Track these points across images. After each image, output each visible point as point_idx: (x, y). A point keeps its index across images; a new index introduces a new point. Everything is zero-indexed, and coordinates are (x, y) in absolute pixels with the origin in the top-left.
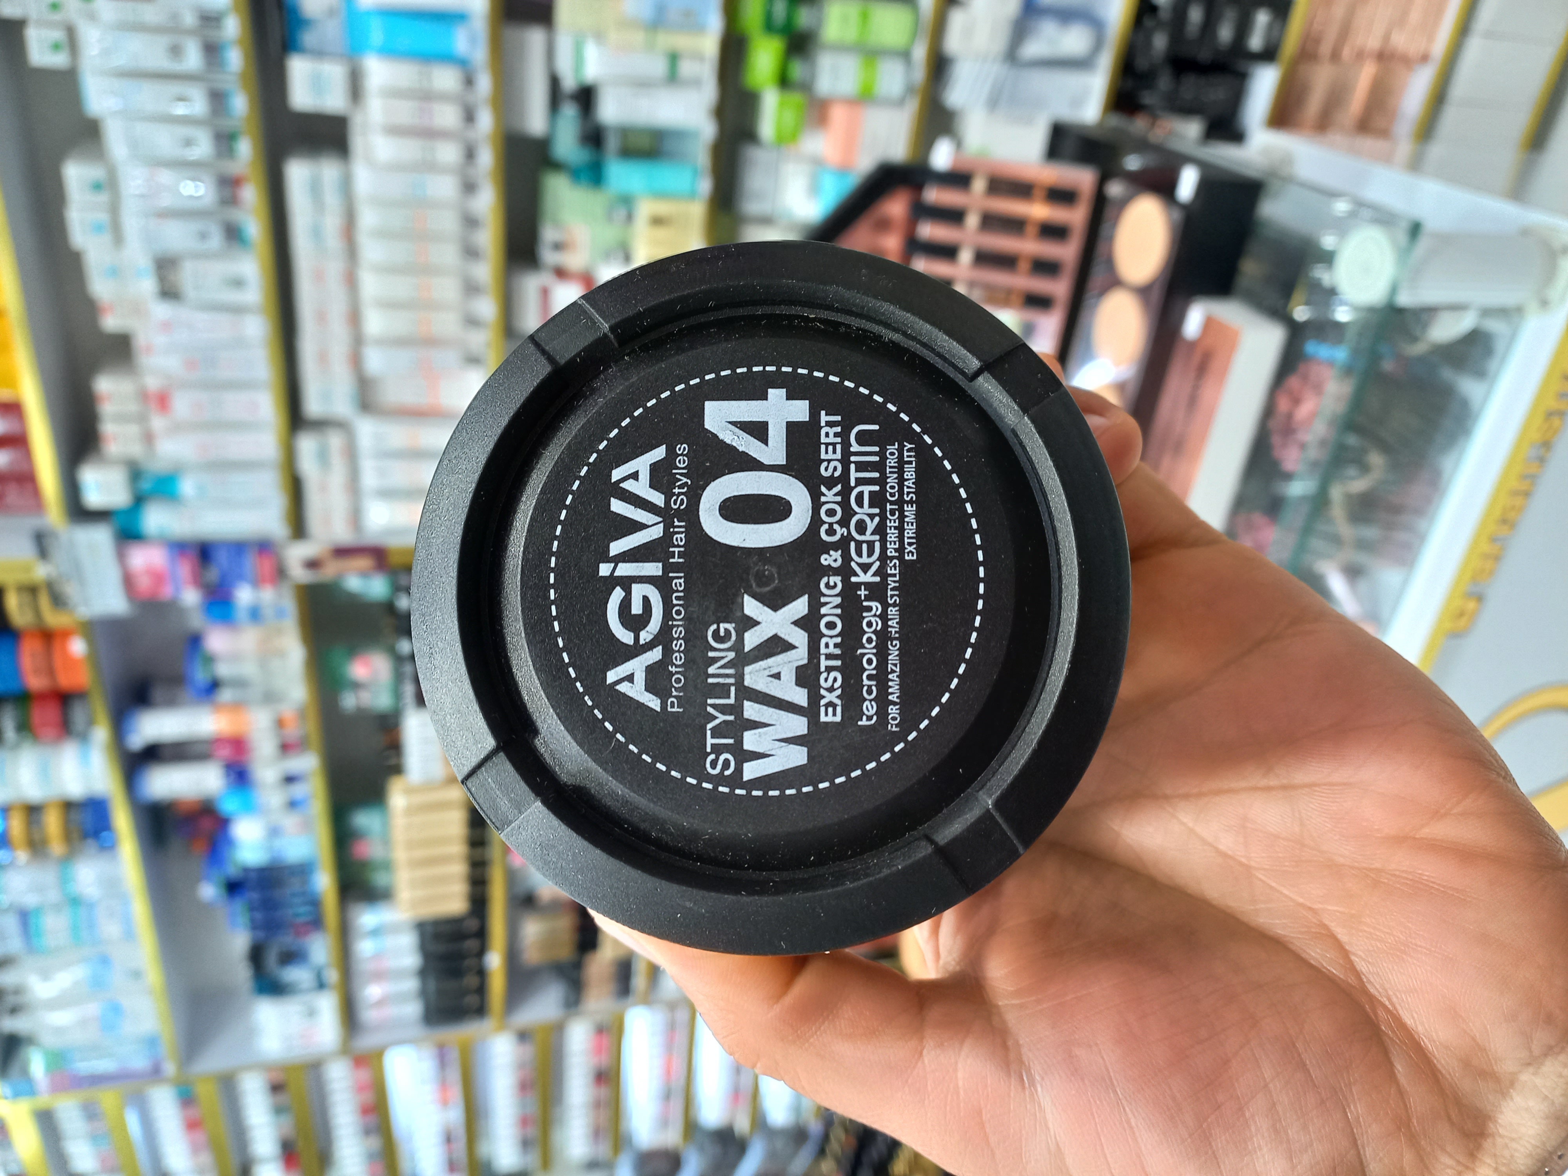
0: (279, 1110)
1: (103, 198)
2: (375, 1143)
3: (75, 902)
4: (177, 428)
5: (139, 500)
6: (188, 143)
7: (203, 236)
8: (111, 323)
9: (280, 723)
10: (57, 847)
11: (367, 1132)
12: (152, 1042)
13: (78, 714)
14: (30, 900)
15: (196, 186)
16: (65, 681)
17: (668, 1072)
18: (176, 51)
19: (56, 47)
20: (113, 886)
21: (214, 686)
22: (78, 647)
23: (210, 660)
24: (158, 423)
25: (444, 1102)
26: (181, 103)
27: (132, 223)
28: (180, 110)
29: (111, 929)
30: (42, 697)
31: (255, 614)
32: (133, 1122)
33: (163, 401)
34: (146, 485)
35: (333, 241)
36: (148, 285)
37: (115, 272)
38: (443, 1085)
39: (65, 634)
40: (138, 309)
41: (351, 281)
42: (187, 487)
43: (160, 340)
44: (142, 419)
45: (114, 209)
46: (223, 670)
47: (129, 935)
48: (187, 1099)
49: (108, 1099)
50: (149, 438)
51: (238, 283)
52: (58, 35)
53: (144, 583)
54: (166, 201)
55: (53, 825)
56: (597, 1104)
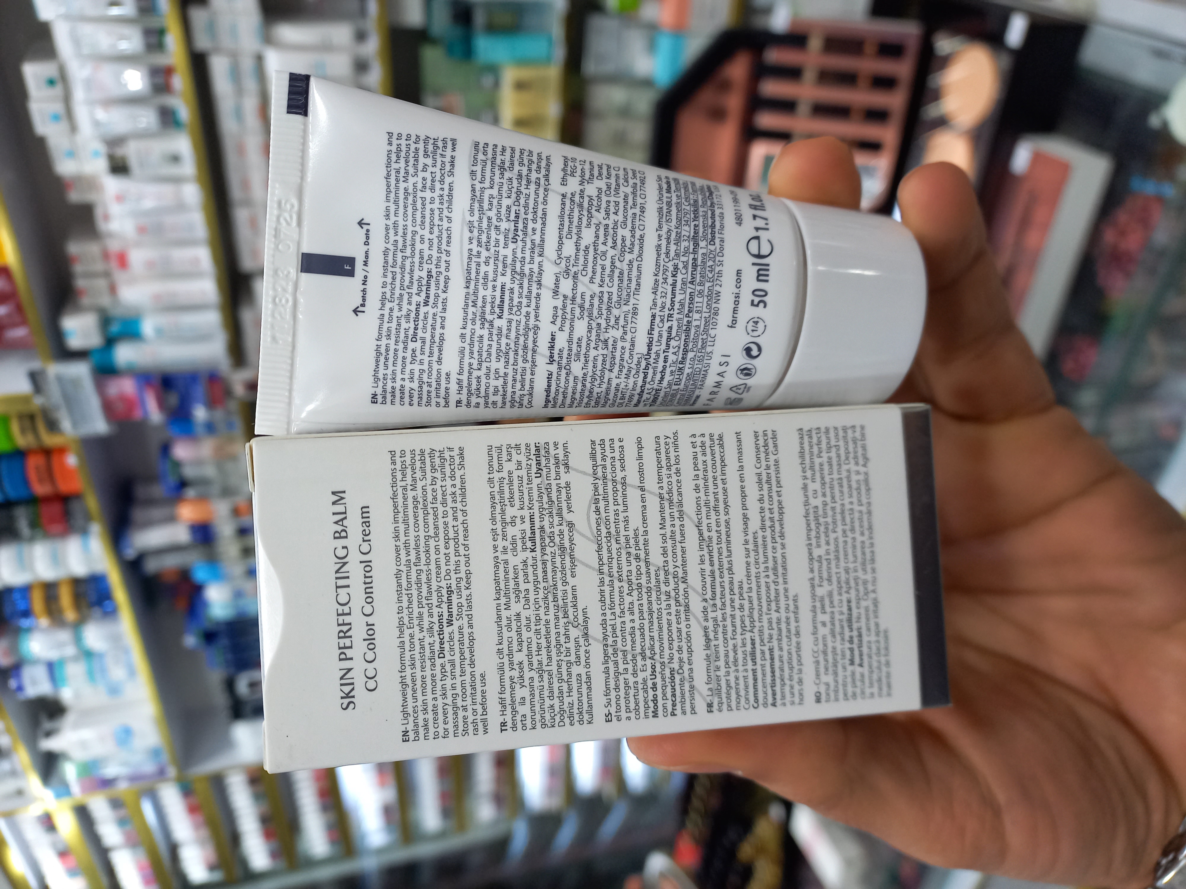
0: (258, 797)
1: (58, 90)
2: (331, 817)
4: (135, 279)
5: (110, 342)
8: (74, 196)
9: (237, 512)
10: (70, 615)
11: (324, 809)
12: (155, 753)
13: (76, 512)
14: (52, 655)
15: (135, 75)
16: (64, 487)
21: (183, 484)
22: (72, 460)
23: (177, 465)
24: (119, 276)
25: (382, 783)
26: (115, 7)
27: (82, 112)
28: (116, 12)
29: (118, 673)
30: (47, 500)
31: (210, 428)
32: (148, 809)
33: (121, 259)
34: (115, 329)
35: (252, 119)
36: (100, 164)
37: (72, 154)
38: (381, 772)
39: (61, 451)
40: (96, 186)
42: (148, 327)
43: (115, 209)
44: (107, 274)
45: (67, 100)
46: (189, 472)
48: (187, 791)
50: (113, 289)
51: (175, 159)
53: (120, 407)
54: (112, 91)
55: (65, 598)
56: (498, 781)
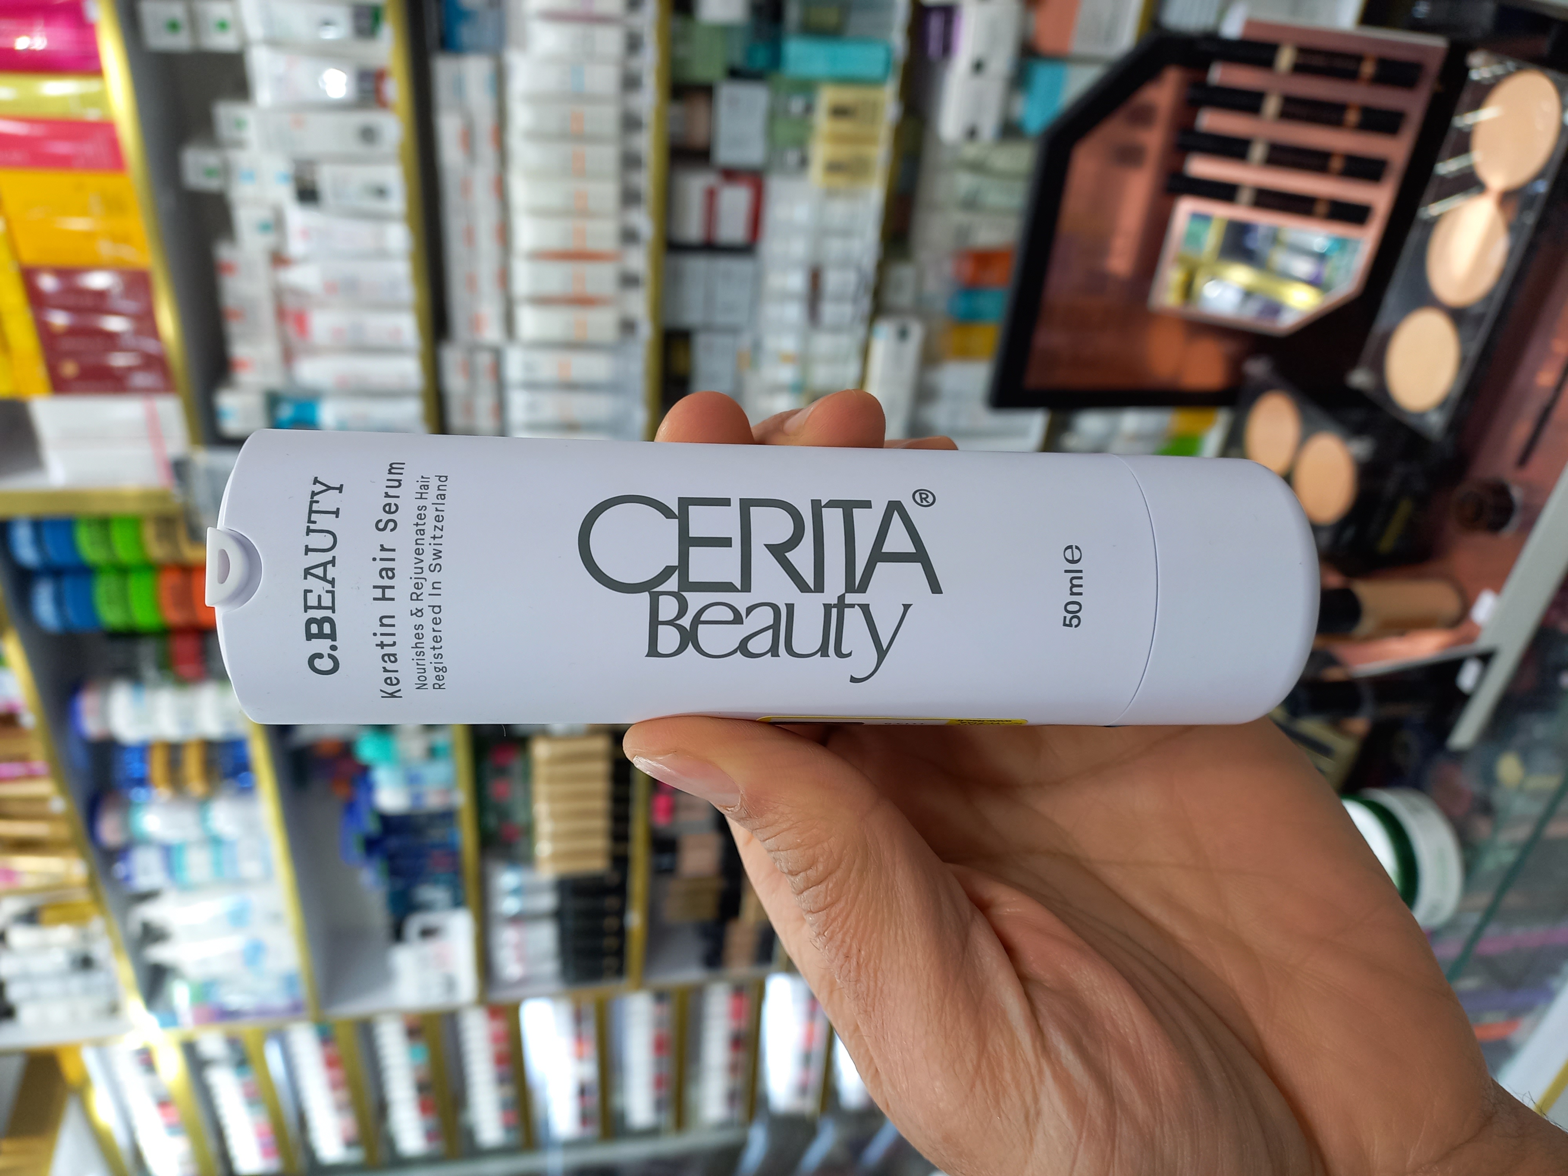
2: (509, 1091)
3: (215, 840)
4: (317, 350)
6: (325, 23)
10: (196, 786)
11: (501, 1080)
12: (289, 981)
14: (173, 836)
16: (202, 618)
17: (810, 1038)
20: (251, 826)
25: (579, 1054)
29: (251, 868)
30: (179, 632)
32: (273, 1057)
33: (301, 322)
34: (284, 411)
35: (485, 146)
38: (579, 1038)
42: (327, 413)
47: (267, 874)
48: (326, 1038)
50: (289, 360)
51: (380, 191)
55: (192, 764)
56: (733, 1068)
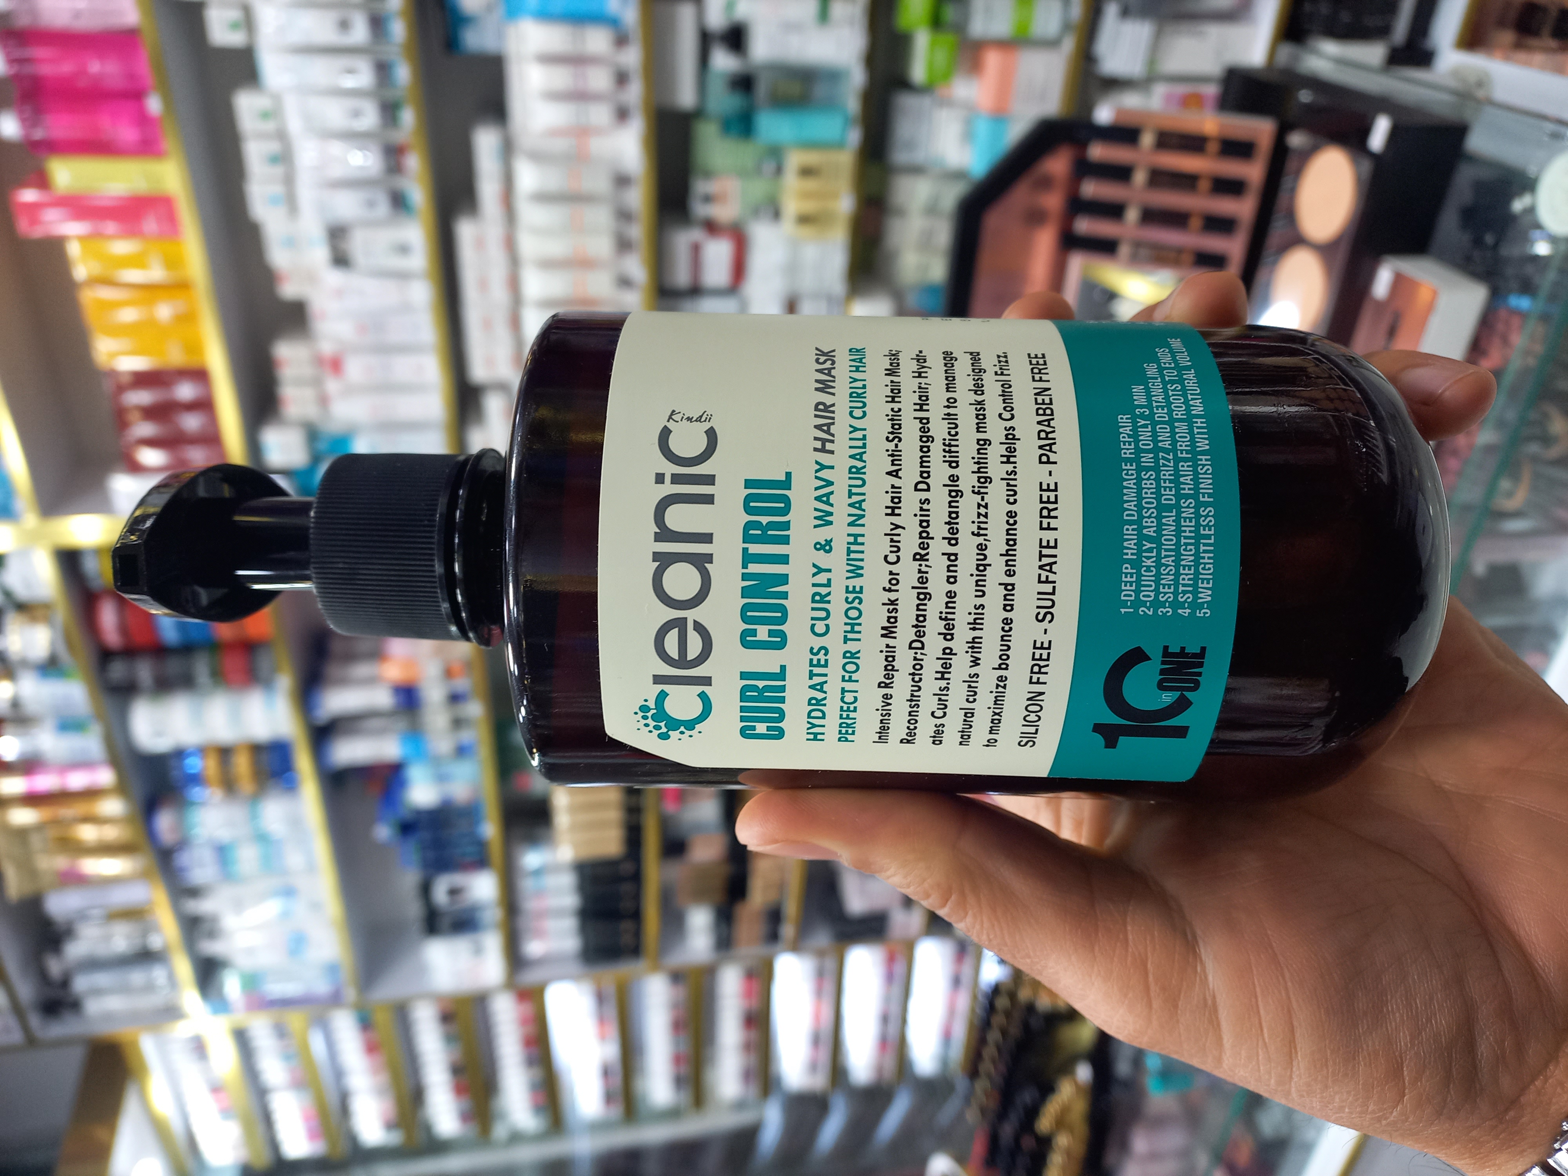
0: (450, 1038)
1: (279, 170)
3: (262, 838)
4: (350, 391)
6: (356, 114)
7: (371, 204)
8: (289, 290)
9: (448, 673)
10: (246, 785)
11: (530, 1062)
12: (332, 969)
13: (264, 662)
14: (225, 836)
15: (365, 155)
16: (254, 634)
17: (817, 1017)
18: (344, 25)
19: (234, 26)
20: (296, 822)
24: (332, 386)
25: (603, 1036)
26: (349, 76)
27: (306, 193)
28: (350, 82)
29: (296, 861)
30: (230, 646)
32: (317, 1044)
33: (336, 365)
34: (322, 446)
36: (320, 254)
37: (292, 242)
38: (601, 1020)
40: (312, 278)
41: (510, 245)
43: (334, 306)
44: (317, 383)
45: (289, 181)
47: (311, 868)
48: (366, 1024)
49: (295, 1020)
50: (323, 401)
51: (403, 249)
52: (235, 14)
54: (337, 172)
55: (242, 766)
56: (747, 1047)
